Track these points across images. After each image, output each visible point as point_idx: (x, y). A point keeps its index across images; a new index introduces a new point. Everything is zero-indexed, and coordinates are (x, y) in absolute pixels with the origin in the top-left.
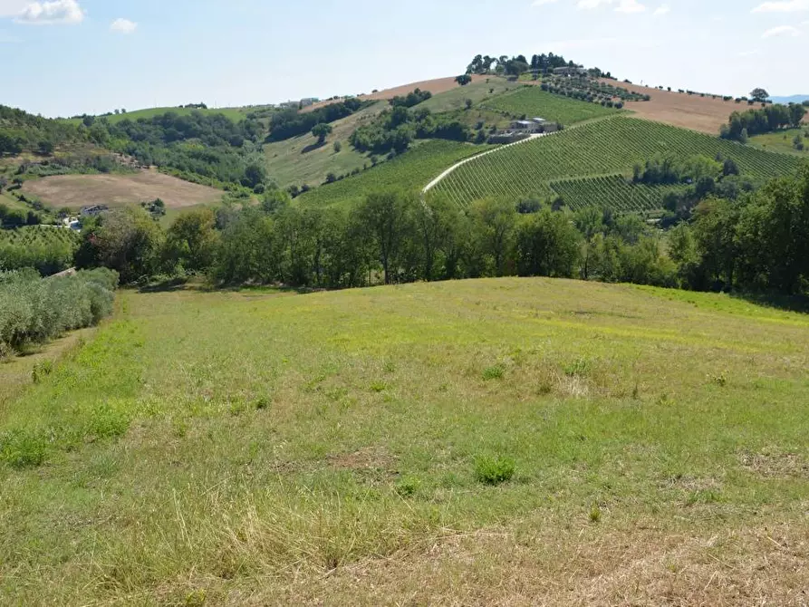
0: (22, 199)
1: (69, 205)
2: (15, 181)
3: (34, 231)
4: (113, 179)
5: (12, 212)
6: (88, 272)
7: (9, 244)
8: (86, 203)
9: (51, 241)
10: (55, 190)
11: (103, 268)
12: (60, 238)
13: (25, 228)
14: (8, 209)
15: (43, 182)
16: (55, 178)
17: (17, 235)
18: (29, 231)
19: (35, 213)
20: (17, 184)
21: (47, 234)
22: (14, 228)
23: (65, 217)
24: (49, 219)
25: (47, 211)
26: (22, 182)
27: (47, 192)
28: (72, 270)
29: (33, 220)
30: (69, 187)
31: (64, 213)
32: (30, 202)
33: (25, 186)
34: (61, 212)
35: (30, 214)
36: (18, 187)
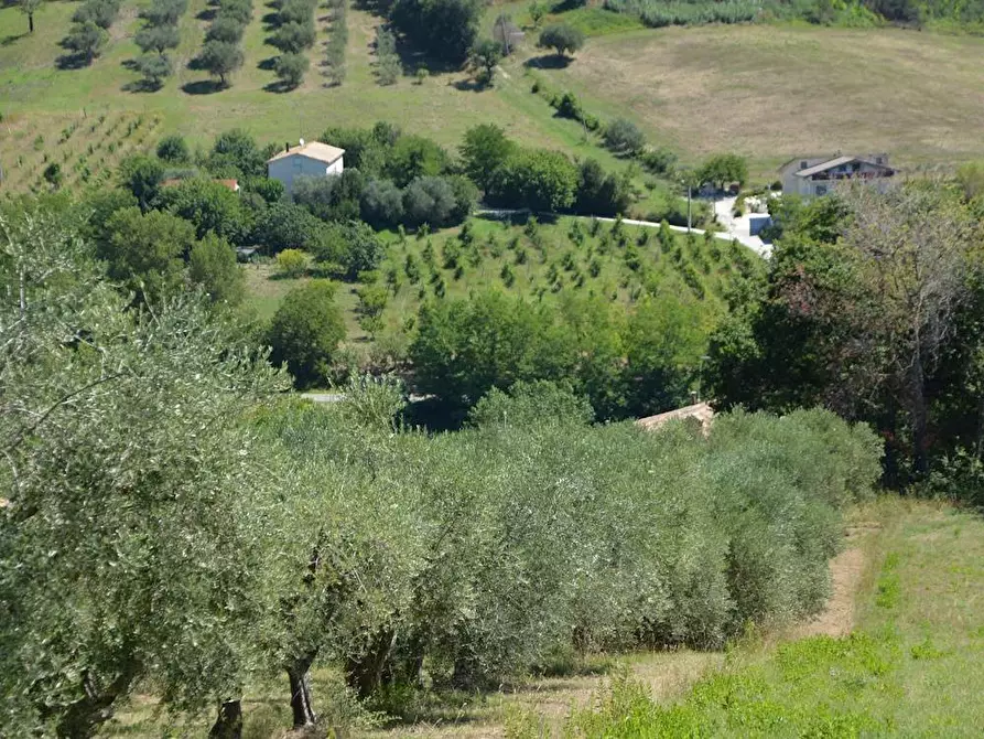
0: (566, 110)
1: (738, 149)
2: (548, 40)
3: (595, 243)
4: (929, 51)
5: (522, 160)
6: (761, 419)
7: (498, 284)
8: (810, 145)
9: (652, 289)
10: (694, 82)
11: (820, 412)
12: (690, 280)
13: (566, 222)
14: (506, 149)
15: (652, 49)
16: (695, 36)
17: (532, 253)
18: (575, 237)
19: (611, 166)
20: (554, 51)
21: (645, 256)
22: (519, 220)
23: (720, 194)
24: (656, 202)
25: (655, 166)
26: (572, 47)
27: (664, 92)
28: (702, 411)
29: (598, 199)
30: (749, 75)
31: (721, 179)
32: (594, 128)
33: (583, 60)
34: (705, 175)
35: (588, 172)
36: (560, 62)
